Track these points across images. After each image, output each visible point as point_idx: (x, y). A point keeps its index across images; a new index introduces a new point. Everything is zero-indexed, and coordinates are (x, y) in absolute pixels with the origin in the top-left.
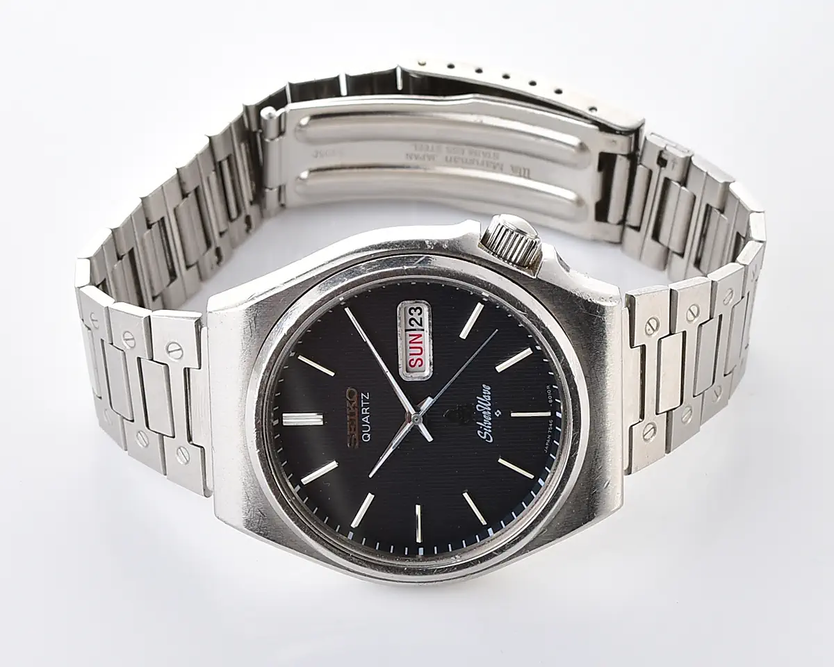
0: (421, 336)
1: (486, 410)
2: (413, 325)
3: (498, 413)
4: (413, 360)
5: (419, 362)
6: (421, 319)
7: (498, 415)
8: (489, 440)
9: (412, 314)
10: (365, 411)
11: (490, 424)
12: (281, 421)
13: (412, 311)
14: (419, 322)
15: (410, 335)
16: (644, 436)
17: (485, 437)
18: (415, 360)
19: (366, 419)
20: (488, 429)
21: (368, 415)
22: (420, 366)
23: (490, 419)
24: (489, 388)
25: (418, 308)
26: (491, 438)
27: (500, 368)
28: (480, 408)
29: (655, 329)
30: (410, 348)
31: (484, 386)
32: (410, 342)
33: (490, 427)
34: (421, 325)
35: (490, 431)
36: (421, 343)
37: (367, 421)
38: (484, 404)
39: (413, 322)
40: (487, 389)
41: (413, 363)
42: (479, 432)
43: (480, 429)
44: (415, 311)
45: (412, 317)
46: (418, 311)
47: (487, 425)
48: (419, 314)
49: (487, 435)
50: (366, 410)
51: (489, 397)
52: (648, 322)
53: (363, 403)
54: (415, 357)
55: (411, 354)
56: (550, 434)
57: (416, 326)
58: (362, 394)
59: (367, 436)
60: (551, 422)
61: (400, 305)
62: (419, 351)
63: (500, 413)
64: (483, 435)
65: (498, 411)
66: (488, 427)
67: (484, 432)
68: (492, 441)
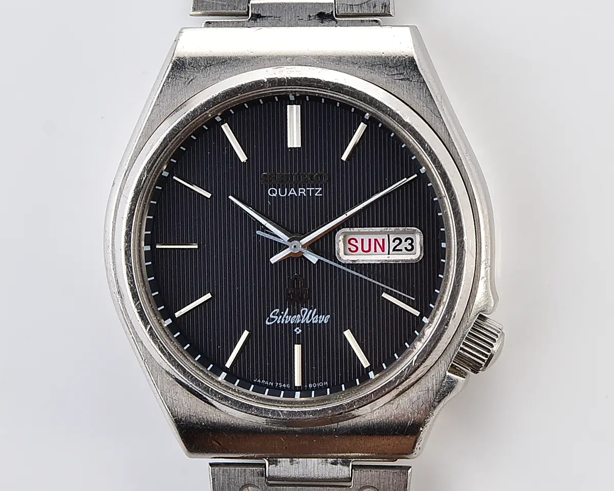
0: (383, 251)
1: (301, 318)
2: (394, 241)
3: (298, 331)
4: (357, 242)
5: (354, 249)
6: (401, 250)
8: (269, 321)
9: (406, 241)
10: (302, 191)
11: (286, 322)
12: (292, 103)
13: (409, 241)
14: (396, 249)
15: (383, 240)
17: (271, 316)
18: (356, 244)
19: (292, 192)
20: (281, 320)
21: (297, 193)
22: (350, 249)
23: (292, 322)
24: (326, 322)
25: (413, 247)
26: (271, 323)
27: (348, 334)
28: (304, 312)
30: (370, 240)
31: (329, 316)
32: (376, 240)
33: (282, 322)
34: (394, 250)
35: (278, 322)
36: (375, 251)
37: (290, 193)
38: (308, 316)
39: (397, 242)
40: (325, 319)
41: (353, 242)
42: (278, 310)
43: (280, 312)
44: (409, 244)
45: (403, 240)
46: (409, 247)
47: (285, 319)
48: (406, 248)
49: (274, 319)
50: (304, 193)
51: (316, 322)
53: (310, 189)
54: (359, 245)
55: (362, 240)
56: (274, 385)
57: (393, 245)
58: (320, 189)
59: (274, 193)
60: (288, 386)
61: (419, 231)
62: (366, 249)
63: (298, 333)
64: (273, 315)
65: (300, 331)
66: (283, 320)
67: (278, 315)
68: (267, 323)
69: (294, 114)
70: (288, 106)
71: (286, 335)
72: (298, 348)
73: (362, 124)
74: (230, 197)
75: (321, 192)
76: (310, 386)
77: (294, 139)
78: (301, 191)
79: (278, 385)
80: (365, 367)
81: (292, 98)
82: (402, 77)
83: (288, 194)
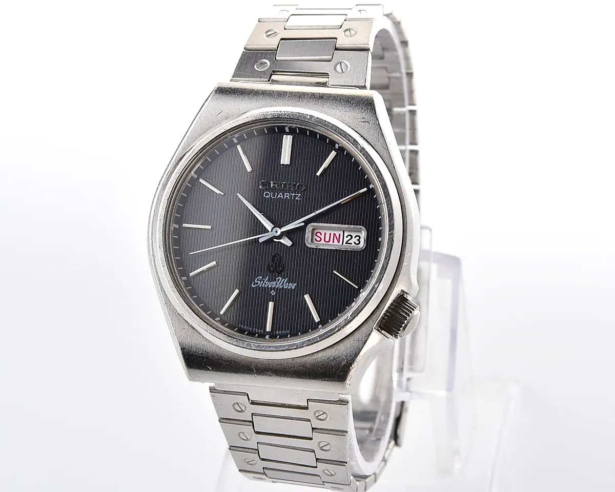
0: (339, 242)
1: (277, 284)
2: (347, 237)
3: (273, 293)
4: (321, 235)
5: (319, 239)
6: (351, 244)
7: (272, 292)
8: (254, 285)
9: (355, 237)
11: (266, 286)
12: (287, 134)
13: (358, 238)
14: (348, 242)
15: (340, 234)
16: (237, 404)
17: (256, 281)
19: (280, 196)
20: (262, 284)
21: (284, 197)
22: (316, 239)
23: (269, 286)
24: (293, 288)
25: (360, 242)
26: (255, 286)
27: (307, 297)
28: (279, 279)
29: (319, 417)
30: (330, 234)
31: (295, 284)
32: (334, 234)
33: (263, 286)
34: (346, 243)
35: (260, 286)
36: (333, 242)
37: (279, 196)
38: (281, 283)
39: (349, 237)
40: (293, 286)
41: (318, 234)
42: (261, 277)
44: (357, 240)
46: (357, 242)
47: (265, 284)
48: (355, 243)
49: (258, 283)
50: (288, 197)
51: (286, 287)
52: (325, 413)
53: (293, 194)
54: (323, 237)
55: (325, 234)
56: (252, 330)
57: (346, 240)
58: (300, 195)
59: (268, 195)
60: (262, 331)
61: (364, 228)
62: (327, 240)
63: (273, 294)
64: (257, 280)
65: (275, 293)
66: (264, 284)
67: (260, 281)
68: (253, 286)
69: (287, 141)
70: (284, 136)
71: (264, 296)
72: (271, 304)
73: (333, 151)
74: (238, 194)
75: (300, 197)
76: (277, 332)
77: (285, 159)
78: (287, 195)
79: (255, 330)
80: (317, 321)
81: (287, 130)
82: (364, 120)
83: (277, 196)
